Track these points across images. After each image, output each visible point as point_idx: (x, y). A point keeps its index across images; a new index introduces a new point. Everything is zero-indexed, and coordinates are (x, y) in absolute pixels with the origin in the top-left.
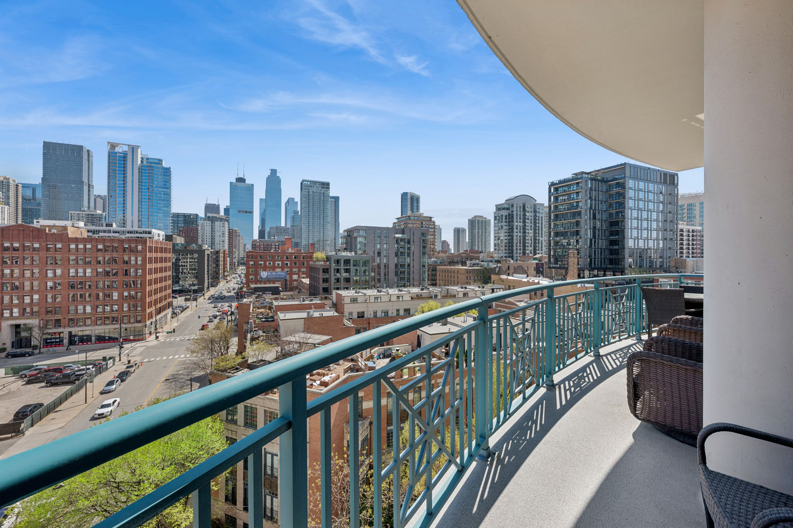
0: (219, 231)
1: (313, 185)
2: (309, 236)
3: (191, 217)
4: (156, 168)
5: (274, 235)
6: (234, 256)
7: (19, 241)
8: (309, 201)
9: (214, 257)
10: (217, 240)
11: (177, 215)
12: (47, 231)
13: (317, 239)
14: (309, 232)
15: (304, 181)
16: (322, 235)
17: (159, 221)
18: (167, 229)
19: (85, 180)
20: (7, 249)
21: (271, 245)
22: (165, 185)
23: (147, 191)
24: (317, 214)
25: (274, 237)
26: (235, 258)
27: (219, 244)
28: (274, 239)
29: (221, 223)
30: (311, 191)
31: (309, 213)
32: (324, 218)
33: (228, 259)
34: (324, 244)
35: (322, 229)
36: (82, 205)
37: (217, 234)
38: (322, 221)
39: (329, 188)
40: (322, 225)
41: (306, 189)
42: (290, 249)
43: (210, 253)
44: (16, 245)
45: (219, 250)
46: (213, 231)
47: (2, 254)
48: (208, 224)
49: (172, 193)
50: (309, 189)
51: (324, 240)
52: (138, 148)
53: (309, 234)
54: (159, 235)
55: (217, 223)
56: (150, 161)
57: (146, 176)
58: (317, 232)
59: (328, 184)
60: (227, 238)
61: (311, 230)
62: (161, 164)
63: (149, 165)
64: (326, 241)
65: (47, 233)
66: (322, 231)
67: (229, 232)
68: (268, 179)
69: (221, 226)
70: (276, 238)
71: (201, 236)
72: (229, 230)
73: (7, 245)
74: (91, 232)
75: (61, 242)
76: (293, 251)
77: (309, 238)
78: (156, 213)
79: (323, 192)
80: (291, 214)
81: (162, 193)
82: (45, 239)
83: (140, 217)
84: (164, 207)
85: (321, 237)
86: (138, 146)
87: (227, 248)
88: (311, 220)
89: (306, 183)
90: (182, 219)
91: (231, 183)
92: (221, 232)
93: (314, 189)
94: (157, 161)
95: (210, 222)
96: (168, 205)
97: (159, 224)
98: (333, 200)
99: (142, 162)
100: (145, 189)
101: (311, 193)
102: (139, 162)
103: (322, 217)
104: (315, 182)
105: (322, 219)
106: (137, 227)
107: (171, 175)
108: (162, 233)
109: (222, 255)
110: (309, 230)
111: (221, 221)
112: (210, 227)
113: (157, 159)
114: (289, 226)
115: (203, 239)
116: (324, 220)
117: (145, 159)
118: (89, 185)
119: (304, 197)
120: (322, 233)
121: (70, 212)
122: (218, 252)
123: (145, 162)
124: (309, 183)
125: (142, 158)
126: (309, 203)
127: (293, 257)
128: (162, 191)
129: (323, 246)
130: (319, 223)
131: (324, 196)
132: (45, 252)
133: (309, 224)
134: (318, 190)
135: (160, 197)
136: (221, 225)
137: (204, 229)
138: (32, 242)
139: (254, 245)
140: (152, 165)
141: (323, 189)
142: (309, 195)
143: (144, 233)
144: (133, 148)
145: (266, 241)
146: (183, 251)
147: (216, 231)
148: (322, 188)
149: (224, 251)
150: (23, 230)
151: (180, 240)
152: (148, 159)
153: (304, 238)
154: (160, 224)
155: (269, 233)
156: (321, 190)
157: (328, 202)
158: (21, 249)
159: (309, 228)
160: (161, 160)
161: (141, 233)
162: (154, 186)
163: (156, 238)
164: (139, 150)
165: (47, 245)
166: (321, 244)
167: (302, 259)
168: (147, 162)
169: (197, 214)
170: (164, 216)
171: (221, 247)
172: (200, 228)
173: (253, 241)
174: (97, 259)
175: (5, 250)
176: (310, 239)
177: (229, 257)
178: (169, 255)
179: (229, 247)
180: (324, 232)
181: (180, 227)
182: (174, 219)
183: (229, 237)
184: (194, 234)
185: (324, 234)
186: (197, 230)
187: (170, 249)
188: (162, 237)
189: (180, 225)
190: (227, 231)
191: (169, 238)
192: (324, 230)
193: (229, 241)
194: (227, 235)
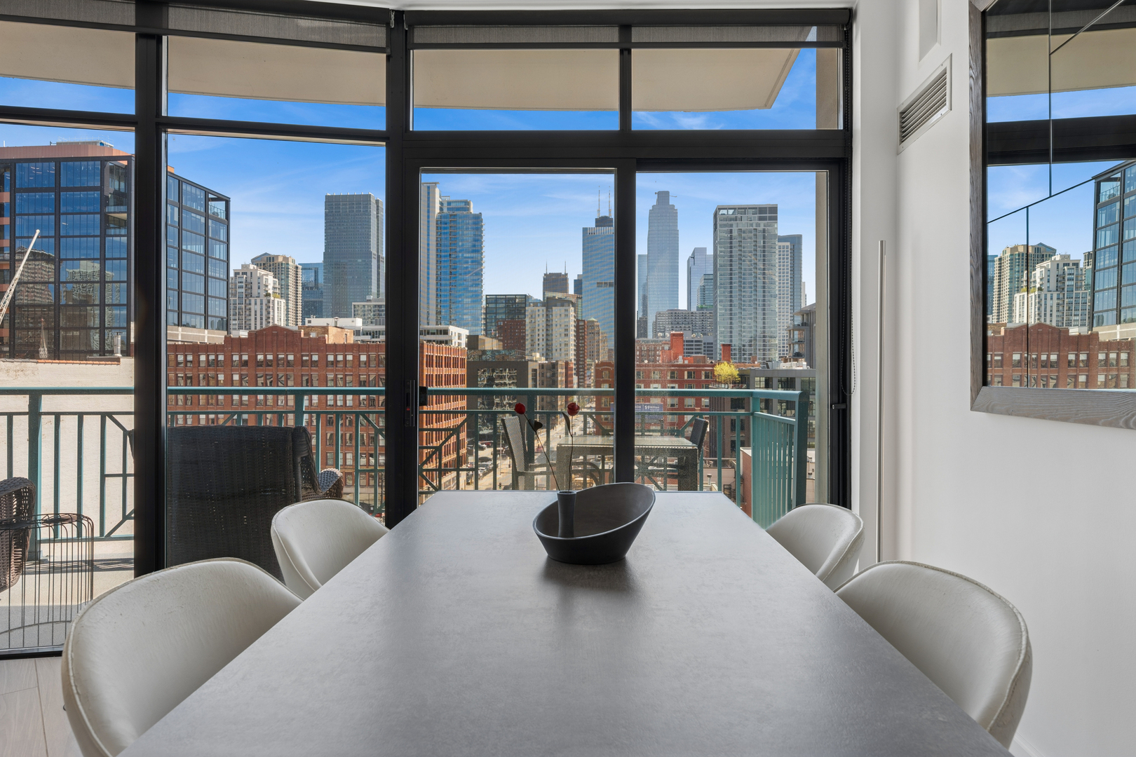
0: (558, 326)
1: (739, 216)
2: (731, 328)
3: (517, 300)
4: (461, 217)
5: (665, 328)
6: (588, 374)
7: (272, 352)
8: (731, 252)
9: (548, 375)
10: (555, 344)
11: (494, 300)
12: (302, 336)
13: (749, 335)
14: (731, 319)
15: (720, 209)
16: (760, 325)
17: (465, 311)
18: (474, 325)
19: (374, 249)
20: (259, 364)
21: (655, 350)
22: (474, 246)
23: (448, 258)
24: (750, 279)
25: (664, 332)
26: (590, 376)
27: (558, 350)
28: (664, 336)
29: (563, 309)
30: (735, 229)
31: (731, 279)
32: (764, 287)
33: (575, 378)
34: (764, 345)
35: (760, 311)
36: (369, 293)
37: (557, 331)
38: (760, 293)
39: (775, 219)
40: (761, 303)
41: (725, 226)
42: (680, 357)
43: (537, 368)
44: (270, 357)
45: (557, 361)
46: (549, 326)
47: (256, 371)
48: (541, 312)
49: (484, 259)
50: (731, 226)
51: (764, 337)
52: (435, 188)
53: (731, 323)
54: (459, 337)
55: (556, 310)
56: (453, 205)
57: (447, 233)
58: (751, 319)
59: (774, 210)
60: (573, 338)
61: (735, 314)
62: (468, 209)
63: (451, 213)
64: (771, 337)
65: (302, 338)
66: (760, 316)
67: (577, 327)
68: (651, 212)
69: (563, 316)
70: (667, 334)
71: (529, 336)
72: (578, 321)
73: (260, 357)
74: (370, 334)
75: (317, 351)
76: (686, 362)
77: (731, 332)
78: (461, 296)
79: (762, 227)
80: (698, 283)
81: (470, 260)
82: (300, 348)
83: (439, 307)
84: (472, 286)
85: (759, 330)
86: (436, 183)
87: (572, 357)
88: (736, 293)
89: (725, 212)
90: (504, 305)
91: (585, 230)
92: (563, 326)
93: (743, 225)
94: (462, 205)
95: (544, 308)
96: (478, 282)
97: (465, 317)
98: (788, 244)
99: (441, 209)
100: (445, 256)
101: (735, 234)
102: (437, 210)
103: (760, 284)
104: (743, 210)
105: (760, 290)
106: (435, 322)
107: (482, 226)
108: (465, 332)
109: (561, 371)
110: (731, 314)
111: (562, 306)
112: (544, 320)
113: (461, 202)
114: (694, 309)
115: (532, 340)
116: (764, 292)
117: (445, 205)
118: (378, 258)
119: (720, 243)
120: (760, 322)
121: (353, 303)
122: (554, 366)
123: (445, 210)
124: (731, 212)
125: (441, 204)
126: (731, 257)
127: (686, 373)
128: (468, 258)
129: (764, 350)
130: (753, 297)
131: (764, 238)
132: (300, 368)
133: (731, 301)
134: (752, 225)
135: (467, 268)
136: (563, 311)
137: (534, 322)
138: (286, 352)
140: (456, 213)
141: (762, 223)
142: (731, 238)
143: (437, 334)
144: (429, 187)
145: (648, 341)
146: (500, 363)
147: (554, 326)
148: (761, 219)
149: (567, 364)
150: (277, 335)
151: (491, 344)
152: (449, 203)
153: (721, 333)
154: (467, 317)
155: (655, 324)
156: (758, 225)
157: (773, 250)
158: (275, 363)
159: (731, 310)
160: (467, 203)
161: (433, 334)
162: (458, 249)
163: (455, 340)
164: (437, 191)
165: (302, 356)
166: (760, 343)
167: (703, 378)
168: (448, 209)
169: (525, 295)
170: (473, 302)
171: (563, 355)
172: (528, 320)
174: (360, 378)
175: (258, 366)
176: (735, 333)
177: (577, 374)
178: (462, 371)
179: (577, 355)
180: (764, 319)
181: (497, 320)
182: (491, 306)
183: (578, 337)
184: (520, 333)
185: (764, 323)
186: (525, 325)
187: (462, 360)
188: (464, 341)
189: (499, 317)
190: (572, 323)
191: (473, 341)
192: (764, 314)
193: (578, 343)
194: (572, 333)
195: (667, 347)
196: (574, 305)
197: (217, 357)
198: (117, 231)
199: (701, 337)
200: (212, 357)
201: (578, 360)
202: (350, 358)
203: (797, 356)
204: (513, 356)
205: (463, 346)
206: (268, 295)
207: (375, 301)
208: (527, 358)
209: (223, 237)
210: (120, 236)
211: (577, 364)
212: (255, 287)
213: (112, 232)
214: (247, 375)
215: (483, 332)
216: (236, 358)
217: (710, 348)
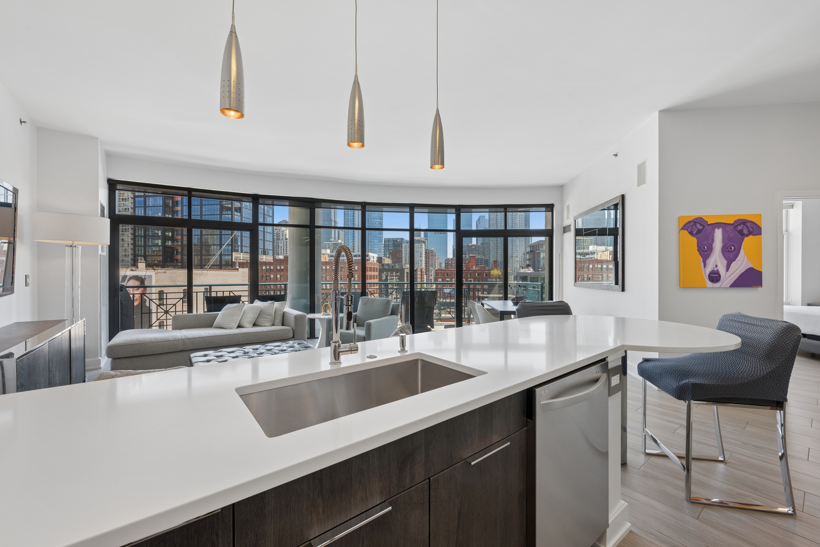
0: (417, 252)
2: (497, 253)
3: (398, 242)
5: (466, 253)
10: (416, 261)
11: (387, 241)
14: (497, 249)
17: (375, 246)
18: (380, 252)
19: (333, 219)
22: (379, 216)
25: (465, 255)
26: (431, 275)
27: (417, 264)
28: (465, 257)
33: (425, 276)
36: (331, 238)
37: (416, 255)
40: (511, 241)
42: (474, 266)
43: (408, 272)
45: (417, 269)
53: (497, 251)
54: (373, 257)
55: (416, 245)
60: (424, 258)
61: (499, 246)
67: (426, 253)
70: (467, 256)
71: (404, 257)
72: (426, 250)
76: (476, 269)
77: (497, 255)
78: (373, 239)
84: (378, 234)
87: (424, 267)
90: (392, 243)
92: (420, 253)
108: (376, 256)
109: (419, 273)
110: (497, 246)
111: (419, 243)
114: (479, 244)
115: (406, 259)
118: (335, 221)
122: (416, 271)
126: (497, 220)
127: (477, 274)
128: (377, 222)
129: (512, 263)
133: (497, 240)
136: (420, 246)
137: (407, 250)
139: (447, 265)
146: (391, 270)
147: (415, 252)
149: (421, 270)
151: (387, 261)
153: (492, 255)
154: (376, 249)
157: (516, 218)
159: (497, 244)
162: (372, 218)
163: (372, 259)
167: (485, 276)
169: (402, 239)
170: (378, 241)
171: (419, 265)
172: (403, 250)
173: (446, 260)
176: (499, 255)
177: (426, 274)
178: (377, 273)
179: (426, 266)
180: (512, 248)
181: (389, 250)
182: (386, 243)
183: (426, 257)
184: (399, 255)
185: (512, 251)
186: (402, 252)
187: (377, 268)
188: (375, 259)
189: (390, 248)
190: (424, 251)
191: (380, 260)
192: (512, 246)
193: (426, 260)
194: (424, 256)
195: (467, 262)
196: (424, 242)
197: (270, 267)
198: (226, 213)
199: (483, 257)
200: (268, 267)
201: (426, 268)
202: (328, 267)
203: (528, 266)
204: (397, 266)
205: (375, 261)
206: (286, 239)
207: (334, 241)
208: (404, 267)
209: (271, 214)
210: (228, 214)
211: (426, 270)
212: (281, 235)
213: (224, 213)
214: (283, 275)
215: (383, 256)
216: (278, 268)
217: (487, 262)
